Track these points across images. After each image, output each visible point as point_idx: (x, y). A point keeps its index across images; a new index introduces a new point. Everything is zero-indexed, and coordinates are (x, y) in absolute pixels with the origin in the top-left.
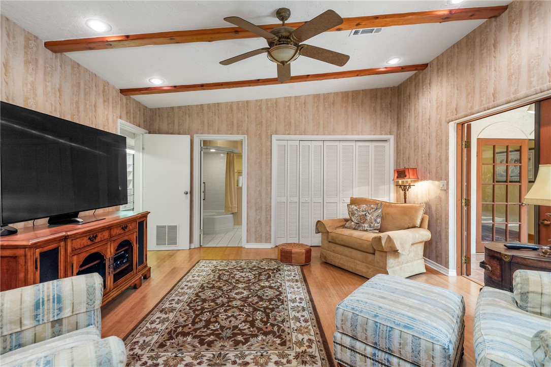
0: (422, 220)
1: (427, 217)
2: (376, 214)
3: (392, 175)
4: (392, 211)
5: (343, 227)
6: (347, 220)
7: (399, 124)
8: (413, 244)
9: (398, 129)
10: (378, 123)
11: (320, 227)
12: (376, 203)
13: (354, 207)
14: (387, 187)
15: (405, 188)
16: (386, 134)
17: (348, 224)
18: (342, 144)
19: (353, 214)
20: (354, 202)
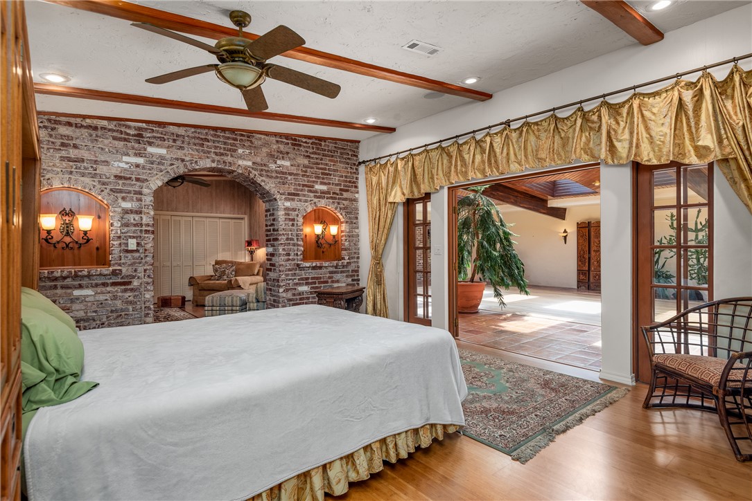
0: (259, 271)
1: (262, 269)
2: (231, 269)
3: (244, 244)
4: (242, 267)
5: (210, 280)
6: (212, 276)
7: (250, 208)
8: (250, 284)
9: (250, 211)
10: (236, 206)
11: (193, 282)
12: (232, 262)
13: (217, 266)
14: (243, 252)
15: (252, 253)
16: (242, 214)
17: (213, 278)
18: (208, 220)
19: (217, 271)
20: (217, 263)
